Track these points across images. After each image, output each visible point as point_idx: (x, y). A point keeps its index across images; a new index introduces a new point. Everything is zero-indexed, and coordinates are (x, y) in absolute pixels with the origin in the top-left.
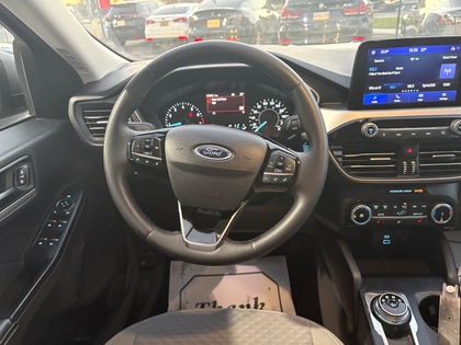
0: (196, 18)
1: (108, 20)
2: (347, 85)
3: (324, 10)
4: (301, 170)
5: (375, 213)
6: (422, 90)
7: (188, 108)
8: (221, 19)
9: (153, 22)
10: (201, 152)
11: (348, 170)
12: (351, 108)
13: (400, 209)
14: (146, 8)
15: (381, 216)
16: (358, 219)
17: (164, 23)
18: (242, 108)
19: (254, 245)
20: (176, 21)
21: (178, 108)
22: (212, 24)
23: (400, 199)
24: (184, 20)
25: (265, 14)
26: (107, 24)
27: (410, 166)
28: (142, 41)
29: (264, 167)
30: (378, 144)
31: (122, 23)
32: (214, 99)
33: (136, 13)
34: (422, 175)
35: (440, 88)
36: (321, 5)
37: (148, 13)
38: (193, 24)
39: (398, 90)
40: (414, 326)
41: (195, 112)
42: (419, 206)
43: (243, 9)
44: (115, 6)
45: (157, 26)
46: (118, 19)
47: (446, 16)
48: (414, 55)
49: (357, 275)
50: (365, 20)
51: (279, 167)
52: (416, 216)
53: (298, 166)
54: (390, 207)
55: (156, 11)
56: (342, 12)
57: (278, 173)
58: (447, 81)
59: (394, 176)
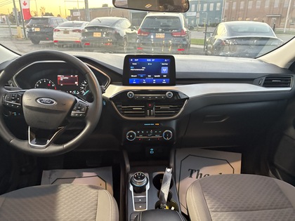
0: (86, 31)
1: (28, 27)
2: (122, 73)
3: (162, 32)
4: (89, 111)
5: (138, 135)
6: (155, 78)
7: (47, 82)
8: (102, 33)
9: (59, 31)
10: (41, 101)
11: (123, 114)
12: (124, 85)
13: (149, 133)
14: (55, 22)
15: (141, 137)
16: (129, 138)
17: (66, 32)
18: (76, 83)
19: (65, 146)
20: (74, 31)
21: (43, 81)
22: (97, 35)
23: (149, 128)
24: (79, 31)
25: (130, 31)
26: (27, 30)
27: (150, 112)
28: (51, 41)
29: (72, 109)
30: (134, 102)
31: (38, 30)
32: (62, 78)
33: (49, 24)
34: (156, 116)
35: (162, 77)
36: (160, 30)
37: (56, 25)
38: (84, 34)
39: (144, 78)
40: (148, 187)
41: (51, 84)
42: (158, 132)
43: (116, 28)
44: (33, 19)
45: (61, 34)
46: (35, 27)
47: (225, 41)
48: (149, 62)
49: (128, 166)
50: (185, 40)
51: (78, 109)
52: (157, 136)
53: (87, 109)
54: (145, 132)
55: (62, 24)
56: (172, 34)
57: (78, 112)
58: (165, 74)
59: (144, 117)
